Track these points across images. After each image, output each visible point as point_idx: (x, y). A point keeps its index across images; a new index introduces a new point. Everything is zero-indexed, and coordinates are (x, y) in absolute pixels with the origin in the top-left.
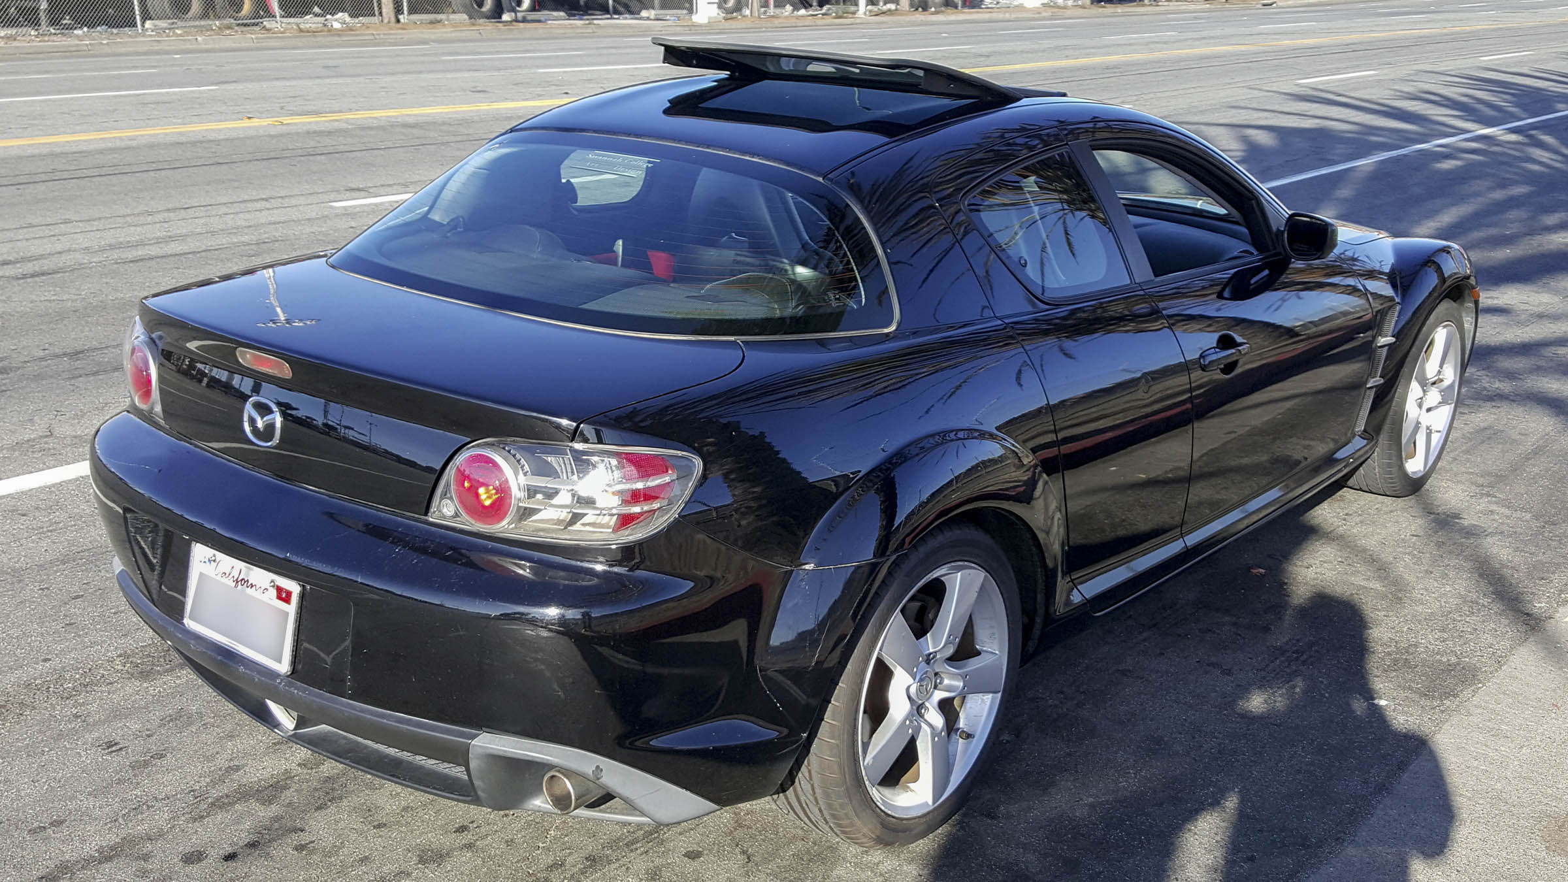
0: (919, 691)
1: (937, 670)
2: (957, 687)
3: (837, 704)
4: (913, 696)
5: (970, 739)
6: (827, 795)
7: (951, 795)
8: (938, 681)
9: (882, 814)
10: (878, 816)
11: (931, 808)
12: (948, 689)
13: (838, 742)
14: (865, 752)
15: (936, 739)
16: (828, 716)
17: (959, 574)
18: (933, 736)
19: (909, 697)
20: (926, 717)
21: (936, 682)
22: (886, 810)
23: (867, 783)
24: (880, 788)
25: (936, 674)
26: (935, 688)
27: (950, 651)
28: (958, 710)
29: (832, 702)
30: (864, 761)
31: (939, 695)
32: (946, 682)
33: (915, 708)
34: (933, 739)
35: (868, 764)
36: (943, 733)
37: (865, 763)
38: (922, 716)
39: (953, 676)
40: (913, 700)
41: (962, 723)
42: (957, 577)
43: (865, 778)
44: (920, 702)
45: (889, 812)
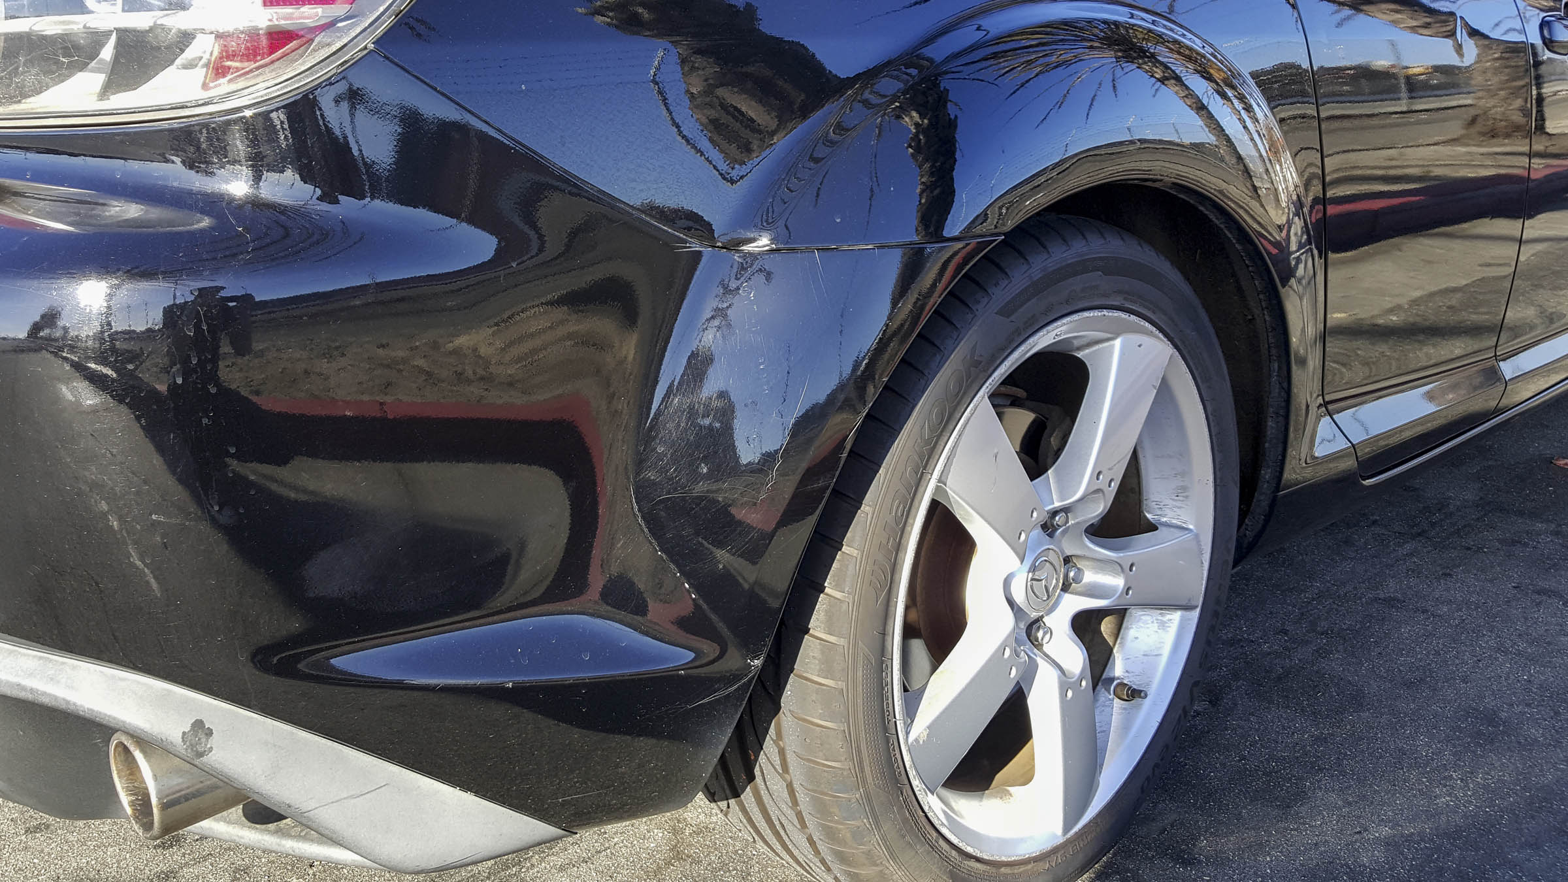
0: (1031, 589)
1: (1068, 552)
2: (1113, 589)
3: (838, 595)
4: (1019, 597)
5: (1137, 701)
6: (822, 809)
7: (1100, 814)
8: (1072, 574)
9: (954, 853)
10: (945, 859)
11: (1061, 840)
12: (1093, 591)
13: (841, 685)
14: (911, 712)
15: (1070, 694)
16: (817, 623)
17: (1117, 343)
18: (1064, 688)
19: (1011, 602)
20: (1046, 648)
21: (1066, 576)
22: (961, 845)
23: (916, 783)
24: (949, 795)
25: (1067, 560)
26: (1066, 588)
27: (1097, 509)
28: (1110, 641)
29: (827, 590)
30: (907, 733)
31: (1073, 604)
32: (1090, 577)
33: (1023, 626)
34: (1063, 694)
35: (916, 740)
36: (1084, 683)
37: (911, 740)
38: (1038, 646)
39: (1103, 565)
40: (1020, 609)
41: (1119, 668)
42: (1113, 346)
43: (912, 773)
44: (1034, 615)
45: (969, 850)
